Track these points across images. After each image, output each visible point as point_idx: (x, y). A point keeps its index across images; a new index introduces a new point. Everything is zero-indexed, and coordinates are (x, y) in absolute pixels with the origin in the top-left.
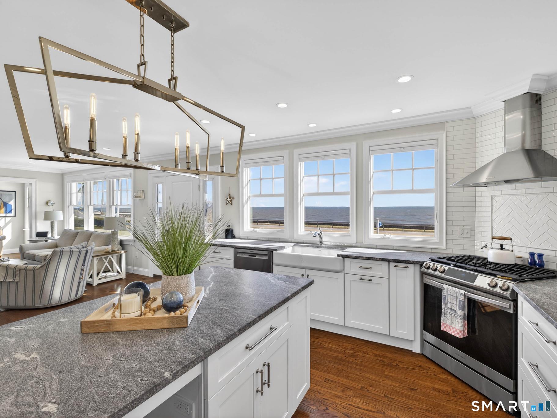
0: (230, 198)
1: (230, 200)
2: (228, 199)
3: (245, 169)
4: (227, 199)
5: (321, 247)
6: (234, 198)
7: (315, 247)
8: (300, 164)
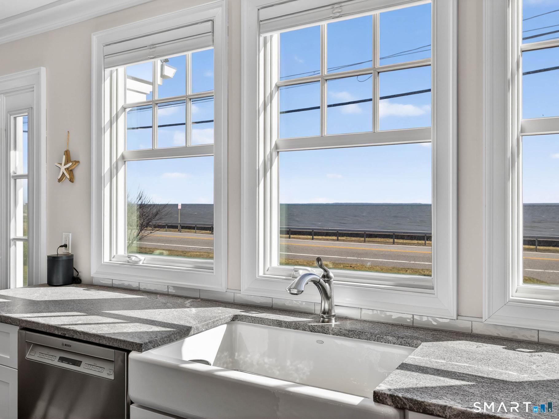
0: (67, 161)
1: (67, 169)
2: (61, 164)
3: (108, 71)
4: (59, 166)
5: (324, 331)
6: (78, 162)
7: (304, 330)
8: (262, 39)
